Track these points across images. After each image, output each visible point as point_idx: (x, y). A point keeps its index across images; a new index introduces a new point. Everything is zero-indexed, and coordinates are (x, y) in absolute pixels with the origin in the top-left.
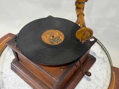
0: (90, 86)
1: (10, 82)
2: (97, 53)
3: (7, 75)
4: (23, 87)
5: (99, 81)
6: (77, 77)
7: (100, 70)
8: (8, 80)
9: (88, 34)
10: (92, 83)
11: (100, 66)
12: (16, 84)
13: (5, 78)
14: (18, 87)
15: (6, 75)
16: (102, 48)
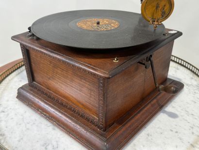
0: (176, 125)
1: (12, 118)
2: (185, 79)
3: (9, 108)
4: (37, 126)
5: (196, 119)
6: (148, 107)
7: (195, 102)
8: (8, 114)
9: (165, 6)
10: (181, 120)
11: (194, 97)
12: (23, 121)
13: (3, 112)
14: (26, 126)
15: (6, 108)
16: (193, 72)
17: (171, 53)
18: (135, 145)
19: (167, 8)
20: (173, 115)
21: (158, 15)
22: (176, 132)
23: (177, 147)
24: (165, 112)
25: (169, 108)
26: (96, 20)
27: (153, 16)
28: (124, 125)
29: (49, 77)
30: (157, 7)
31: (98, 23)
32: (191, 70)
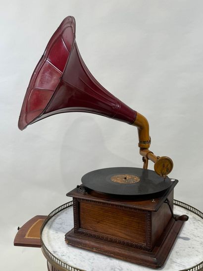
0: (191, 244)
5: (202, 238)
7: (197, 229)
10: (193, 241)
16: (187, 209)
17: (173, 198)
18: (171, 259)
19: (169, 166)
20: (186, 239)
21: (165, 171)
22: (193, 248)
23: (197, 255)
24: (180, 238)
25: (182, 235)
26: (124, 176)
27: (162, 171)
28: (161, 247)
29: (98, 221)
30: (164, 166)
31: (125, 178)
32: (185, 208)
